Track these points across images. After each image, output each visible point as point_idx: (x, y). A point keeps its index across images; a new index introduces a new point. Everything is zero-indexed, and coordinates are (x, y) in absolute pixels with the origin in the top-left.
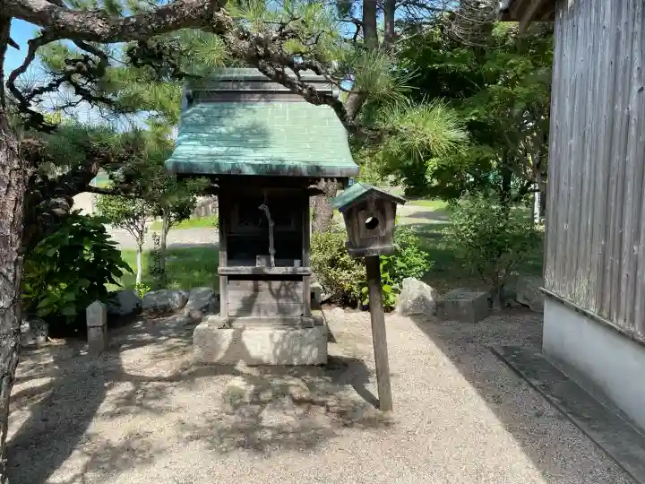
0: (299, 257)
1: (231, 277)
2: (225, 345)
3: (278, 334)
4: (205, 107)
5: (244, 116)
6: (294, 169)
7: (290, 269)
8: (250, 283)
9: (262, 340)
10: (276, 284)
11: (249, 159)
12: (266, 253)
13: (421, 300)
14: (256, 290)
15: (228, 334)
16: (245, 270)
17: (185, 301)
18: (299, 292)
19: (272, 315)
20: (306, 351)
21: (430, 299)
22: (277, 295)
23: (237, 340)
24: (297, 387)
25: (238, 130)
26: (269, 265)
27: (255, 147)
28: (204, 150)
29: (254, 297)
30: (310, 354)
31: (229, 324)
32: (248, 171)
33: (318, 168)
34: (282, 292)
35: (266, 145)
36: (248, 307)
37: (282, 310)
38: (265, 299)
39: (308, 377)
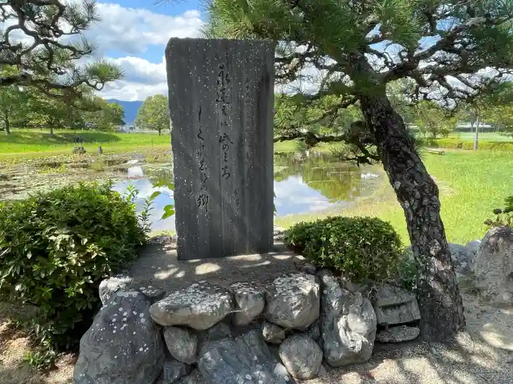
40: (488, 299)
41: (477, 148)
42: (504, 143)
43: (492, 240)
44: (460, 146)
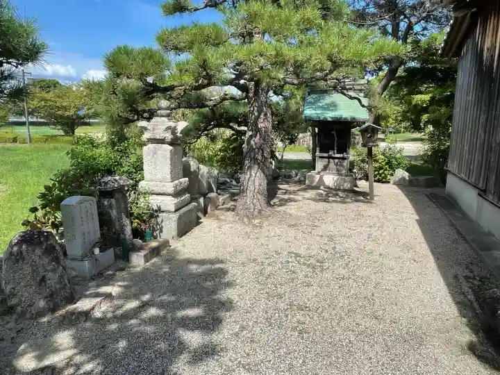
0: (346, 152)
1: (321, 157)
2: (317, 180)
3: (336, 178)
4: (314, 96)
5: (328, 100)
6: (346, 118)
7: (342, 155)
8: (327, 160)
9: (330, 179)
10: (336, 161)
11: (330, 115)
12: (334, 149)
13: (404, 179)
14: (329, 162)
15: (318, 176)
16: (326, 155)
17: (297, 175)
18: (345, 164)
19: (334, 172)
20: (346, 185)
21: (407, 178)
22: (336, 165)
23: (321, 178)
24: (341, 194)
25: (326, 105)
26: (334, 153)
27: (332, 110)
28: (314, 112)
29: (328, 165)
30: (347, 186)
31: (319, 173)
32: (329, 119)
33: (354, 118)
34: (339, 163)
35: (336, 110)
36: (325, 168)
37: (338, 170)
38: (332, 165)
39: (346, 193)
40: (23, 314)
41: (30, 142)
42: (56, 136)
43: (15, 249)
44: (15, 140)
